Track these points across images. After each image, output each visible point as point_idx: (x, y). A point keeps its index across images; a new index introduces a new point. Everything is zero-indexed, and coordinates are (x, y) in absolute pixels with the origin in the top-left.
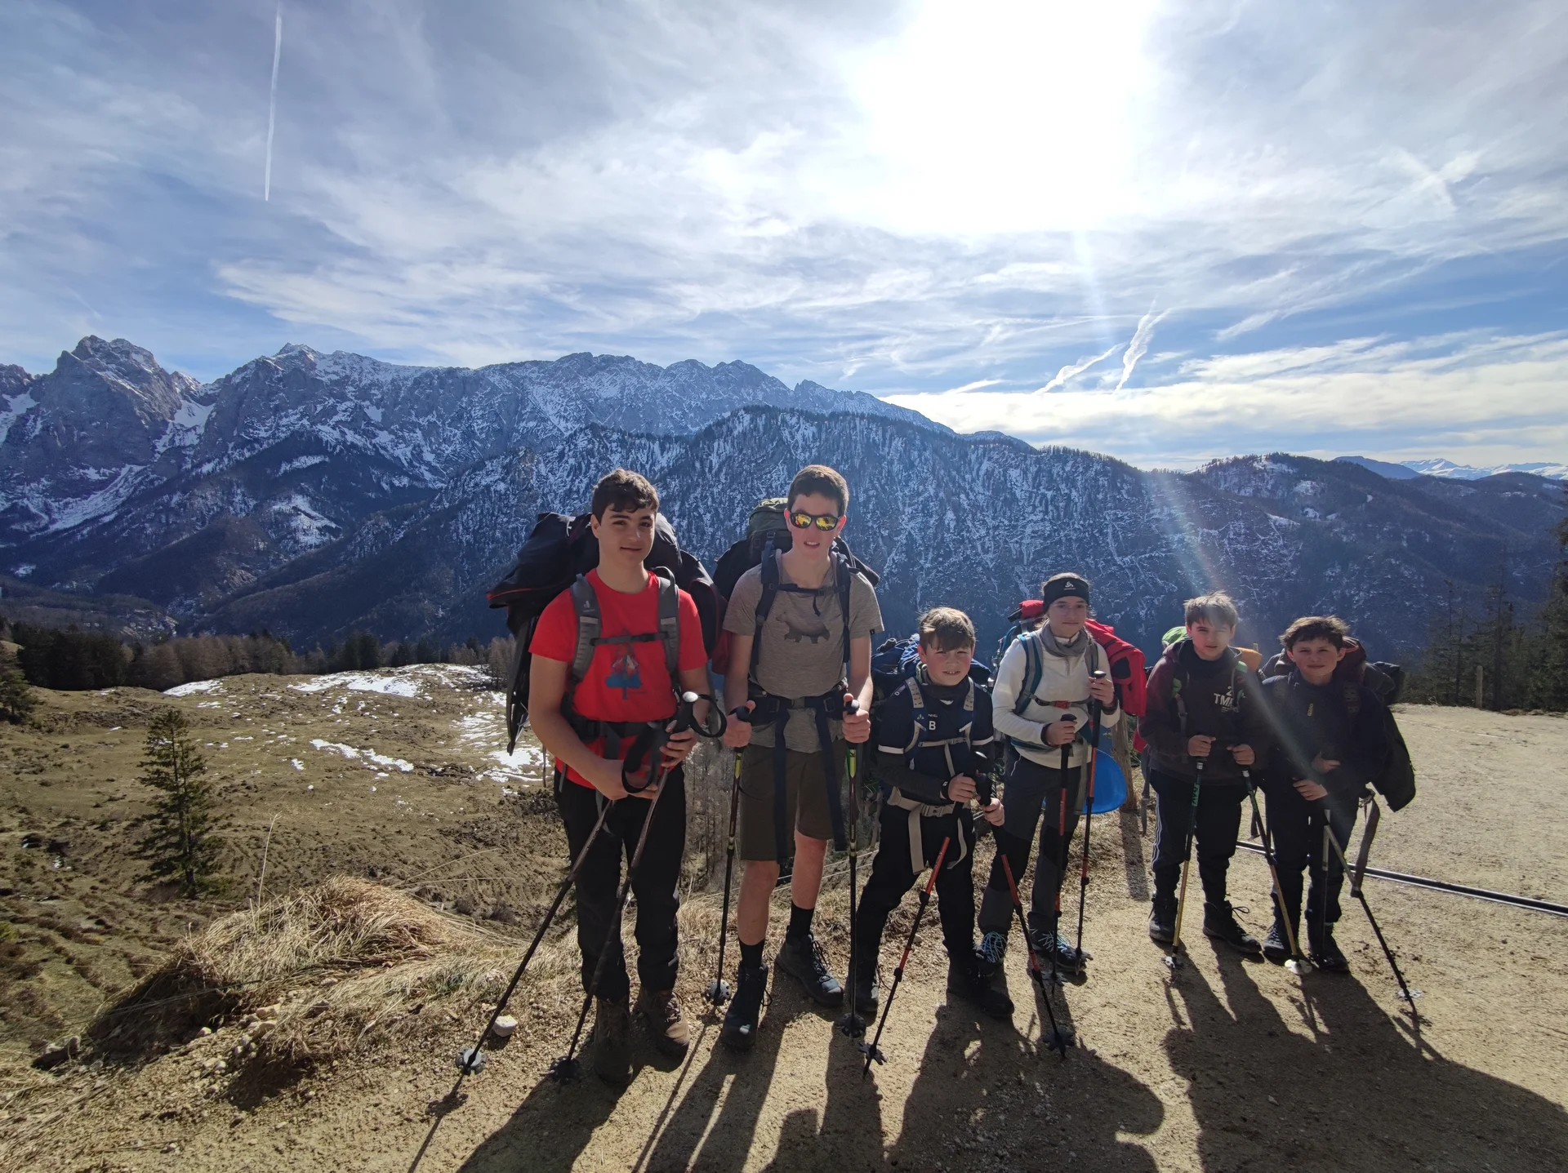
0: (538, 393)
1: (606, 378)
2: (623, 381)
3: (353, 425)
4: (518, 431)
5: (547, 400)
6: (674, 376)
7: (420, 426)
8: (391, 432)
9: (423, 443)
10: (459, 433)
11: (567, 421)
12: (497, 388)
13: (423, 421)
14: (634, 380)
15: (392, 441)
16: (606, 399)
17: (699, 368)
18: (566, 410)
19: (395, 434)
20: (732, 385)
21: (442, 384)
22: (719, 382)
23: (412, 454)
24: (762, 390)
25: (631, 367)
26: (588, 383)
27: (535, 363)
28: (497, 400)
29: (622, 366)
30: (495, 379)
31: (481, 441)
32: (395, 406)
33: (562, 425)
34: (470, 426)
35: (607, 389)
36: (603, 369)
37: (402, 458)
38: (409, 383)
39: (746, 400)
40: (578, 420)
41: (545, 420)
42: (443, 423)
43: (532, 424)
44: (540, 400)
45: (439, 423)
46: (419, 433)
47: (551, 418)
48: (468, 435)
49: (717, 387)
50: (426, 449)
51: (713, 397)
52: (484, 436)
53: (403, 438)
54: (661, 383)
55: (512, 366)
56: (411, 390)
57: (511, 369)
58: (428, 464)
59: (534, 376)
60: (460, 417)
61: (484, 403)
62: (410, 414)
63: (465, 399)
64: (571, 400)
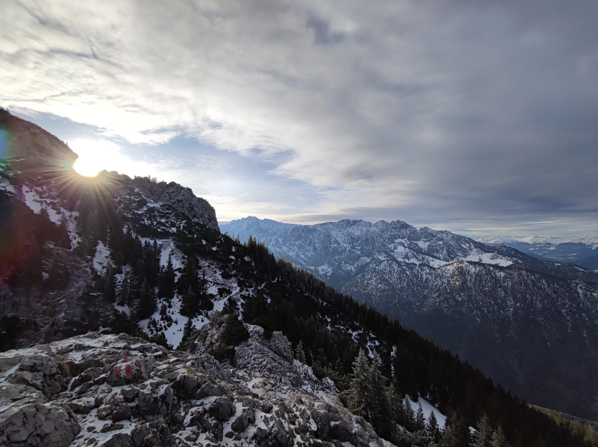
0: (334, 233)
1: (355, 227)
2: (361, 229)
3: (276, 245)
4: (331, 248)
5: (338, 235)
6: (377, 226)
7: (295, 244)
8: (286, 247)
9: (298, 251)
10: (311, 248)
11: (346, 244)
12: (321, 232)
13: (297, 243)
14: (365, 228)
15: (287, 250)
16: (357, 236)
17: (385, 223)
18: (345, 240)
19: (288, 248)
20: (398, 229)
21: (303, 231)
22: (393, 228)
23: (296, 255)
24: (409, 230)
25: (363, 224)
26: (350, 230)
27: (331, 223)
28: (322, 236)
29: (360, 223)
30: (319, 229)
31: (319, 251)
32: (287, 238)
33: (345, 245)
34: (315, 246)
35: (357, 232)
36: (353, 224)
37: (293, 256)
38: (291, 230)
39: (404, 234)
40: (350, 244)
41: (339, 244)
42: (305, 244)
43: (335, 245)
44: (335, 236)
45: (303, 244)
46: (296, 247)
47: (341, 243)
48: (315, 249)
49: (393, 230)
50: (300, 253)
51: (392, 234)
52: (320, 249)
53: (291, 249)
54: (373, 229)
55: (324, 224)
56: (292, 233)
57: (324, 225)
58: (302, 259)
59: (331, 227)
60: (311, 243)
61: (318, 238)
62: (292, 241)
63: (311, 236)
64: (346, 236)
